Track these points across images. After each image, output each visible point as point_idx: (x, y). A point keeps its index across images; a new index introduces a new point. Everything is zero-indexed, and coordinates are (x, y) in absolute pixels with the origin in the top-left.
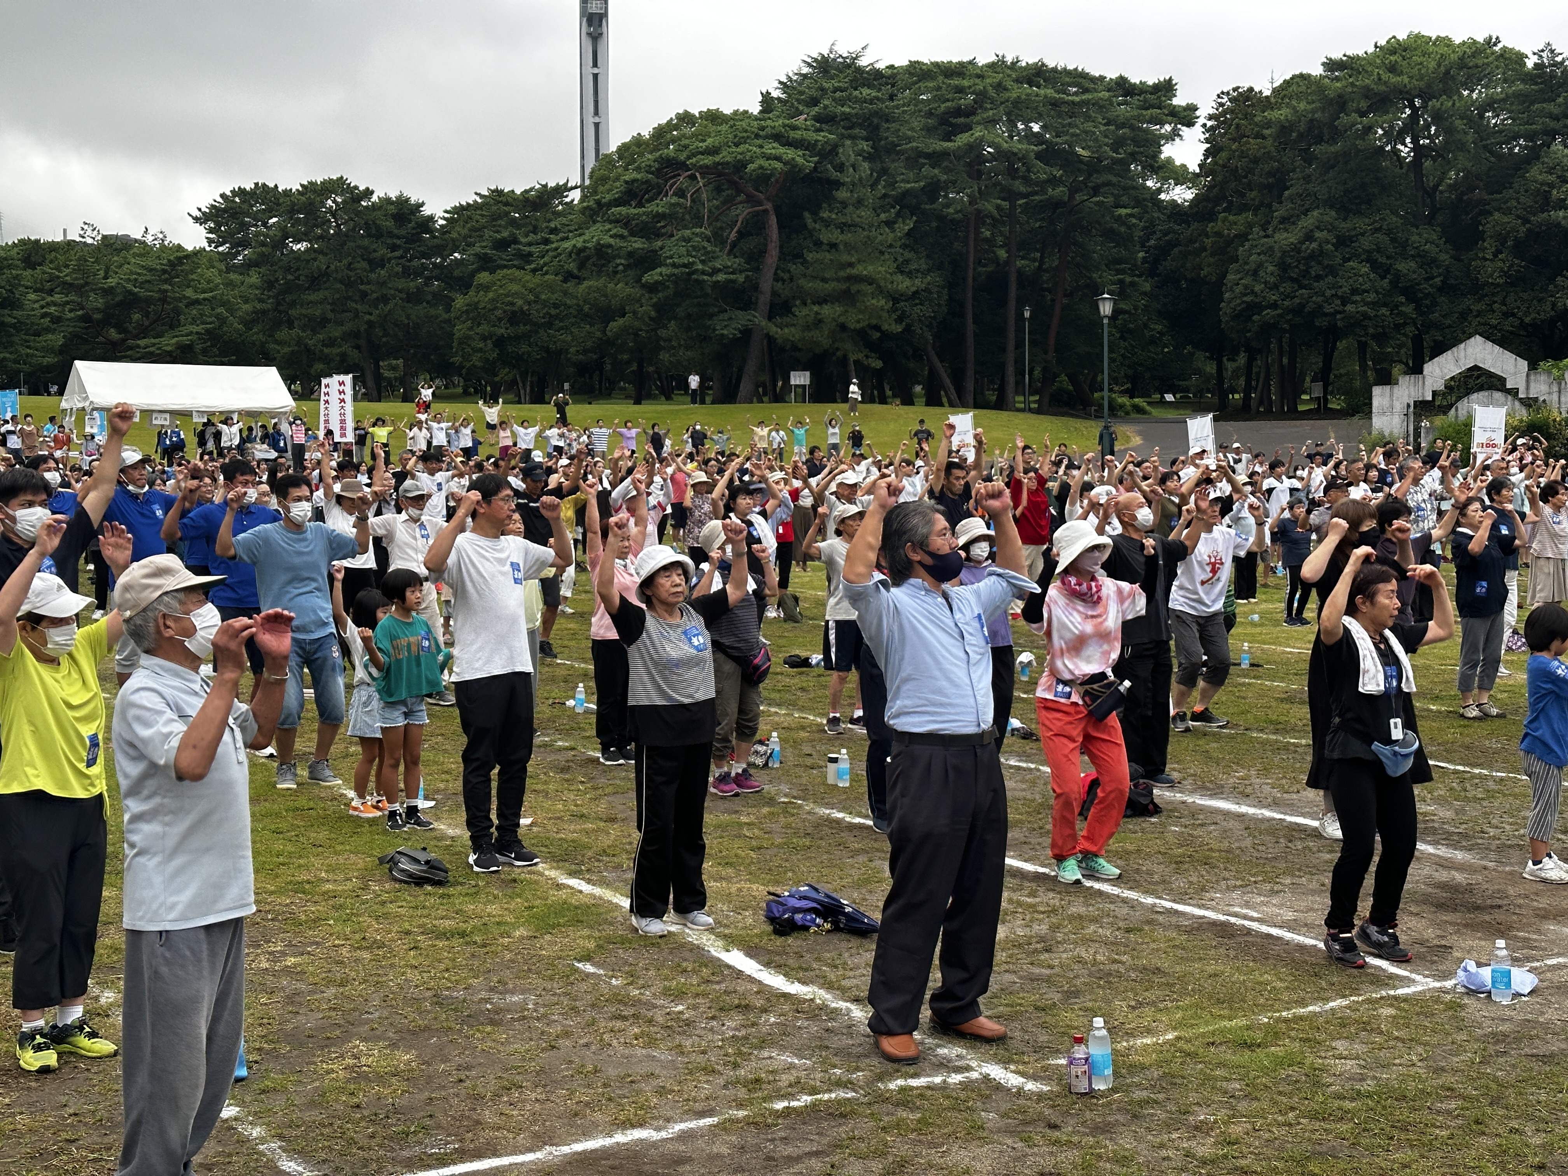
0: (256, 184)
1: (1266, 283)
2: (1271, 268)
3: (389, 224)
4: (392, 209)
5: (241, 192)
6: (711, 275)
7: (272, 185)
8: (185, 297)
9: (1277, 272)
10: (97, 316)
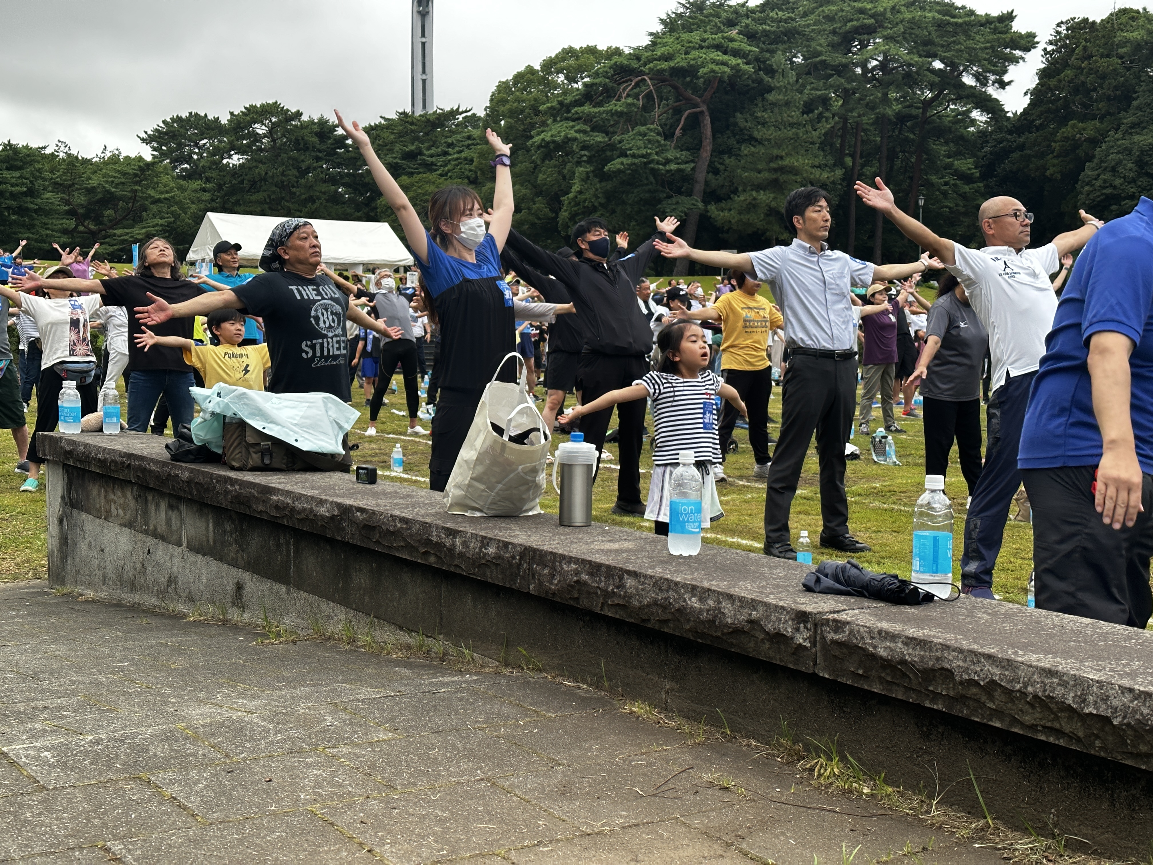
0: (191, 113)
1: (1124, 178)
2: (1130, 165)
3: (315, 139)
4: (316, 128)
5: (179, 119)
6: (664, 165)
7: (203, 114)
8: (150, 196)
9: (1135, 168)
10: (81, 211)
